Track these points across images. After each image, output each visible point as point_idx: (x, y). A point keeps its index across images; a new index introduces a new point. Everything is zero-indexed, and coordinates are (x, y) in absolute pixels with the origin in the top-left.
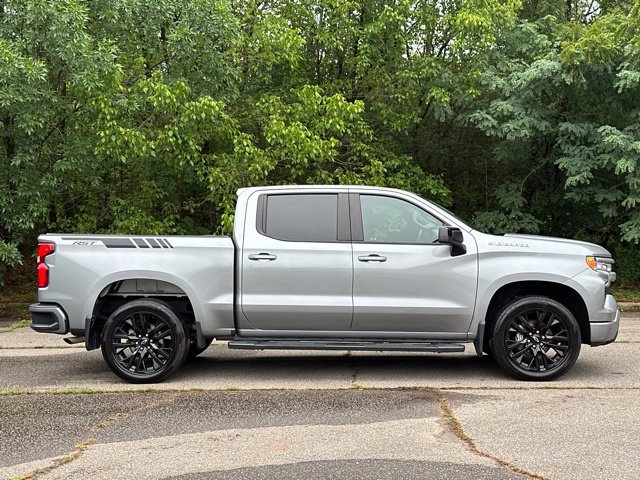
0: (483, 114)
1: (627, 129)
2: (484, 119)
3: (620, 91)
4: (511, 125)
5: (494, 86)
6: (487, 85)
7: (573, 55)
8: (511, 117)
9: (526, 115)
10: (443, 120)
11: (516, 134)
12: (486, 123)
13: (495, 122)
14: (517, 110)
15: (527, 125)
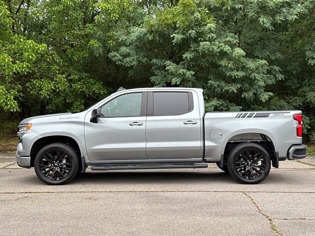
0: (115, 53)
1: (181, 63)
2: (115, 56)
3: (174, 44)
4: (127, 59)
5: (121, 39)
6: (118, 39)
7: (152, 26)
8: (128, 55)
9: (136, 54)
10: (97, 56)
11: (130, 64)
12: (116, 58)
13: (121, 58)
14: (132, 52)
15: (136, 59)
